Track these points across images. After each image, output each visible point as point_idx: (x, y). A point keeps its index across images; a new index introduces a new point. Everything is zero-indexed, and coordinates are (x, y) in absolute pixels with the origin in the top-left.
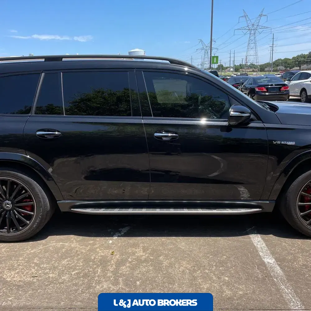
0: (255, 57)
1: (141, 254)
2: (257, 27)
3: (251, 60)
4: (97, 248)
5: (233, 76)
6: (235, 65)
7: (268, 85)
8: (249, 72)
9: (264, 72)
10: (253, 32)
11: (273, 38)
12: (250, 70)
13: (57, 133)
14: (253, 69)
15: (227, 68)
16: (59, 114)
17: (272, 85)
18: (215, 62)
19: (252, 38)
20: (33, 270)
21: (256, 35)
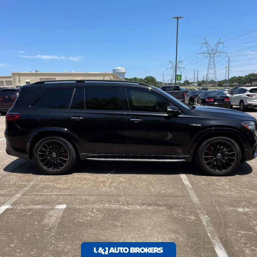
0: (214, 75)
1: (123, 180)
2: (215, 52)
3: (211, 77)
4: (100, 177)
5: (196, 90)
6: (199, 81)
7: (216, 97)
8: (210, 86)
9: (222, 87)
10: (212, 56)
11: (229, 61)
12: (210, 85)
13: (81, 118)
14: (213, 84)
15: (192, 83)
16: (83, 109)
17: (218, 97)
18: (179, 79)
19: (212, 60)
20: (69, 184)
21: (215, 57)
